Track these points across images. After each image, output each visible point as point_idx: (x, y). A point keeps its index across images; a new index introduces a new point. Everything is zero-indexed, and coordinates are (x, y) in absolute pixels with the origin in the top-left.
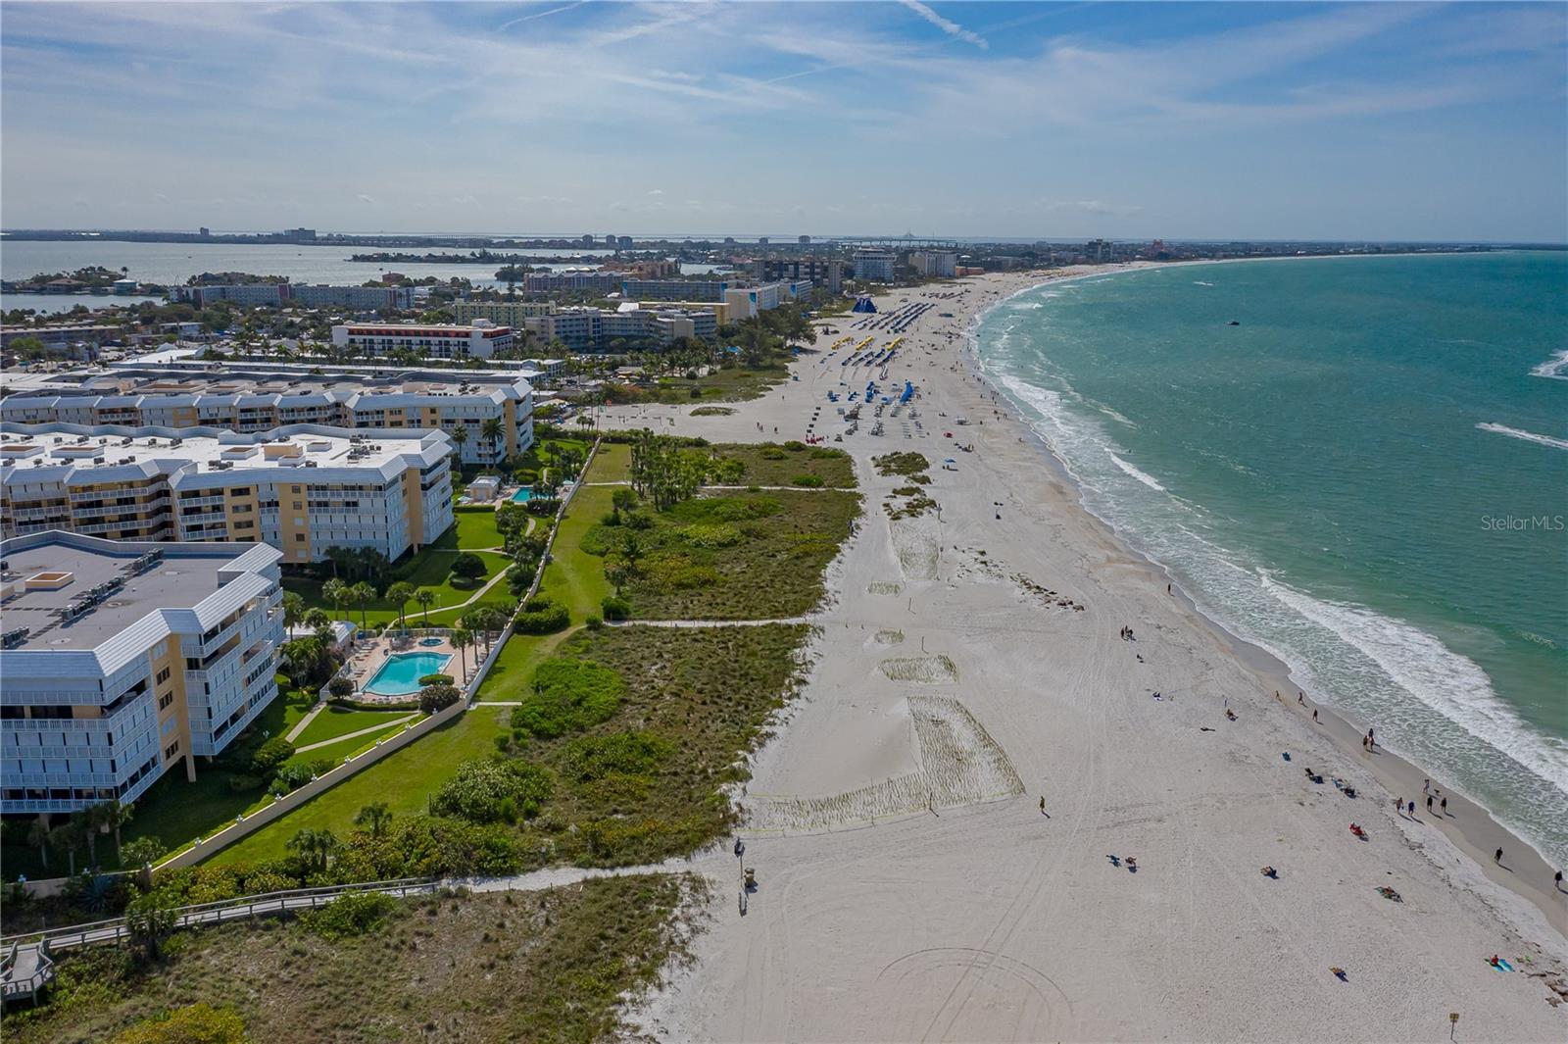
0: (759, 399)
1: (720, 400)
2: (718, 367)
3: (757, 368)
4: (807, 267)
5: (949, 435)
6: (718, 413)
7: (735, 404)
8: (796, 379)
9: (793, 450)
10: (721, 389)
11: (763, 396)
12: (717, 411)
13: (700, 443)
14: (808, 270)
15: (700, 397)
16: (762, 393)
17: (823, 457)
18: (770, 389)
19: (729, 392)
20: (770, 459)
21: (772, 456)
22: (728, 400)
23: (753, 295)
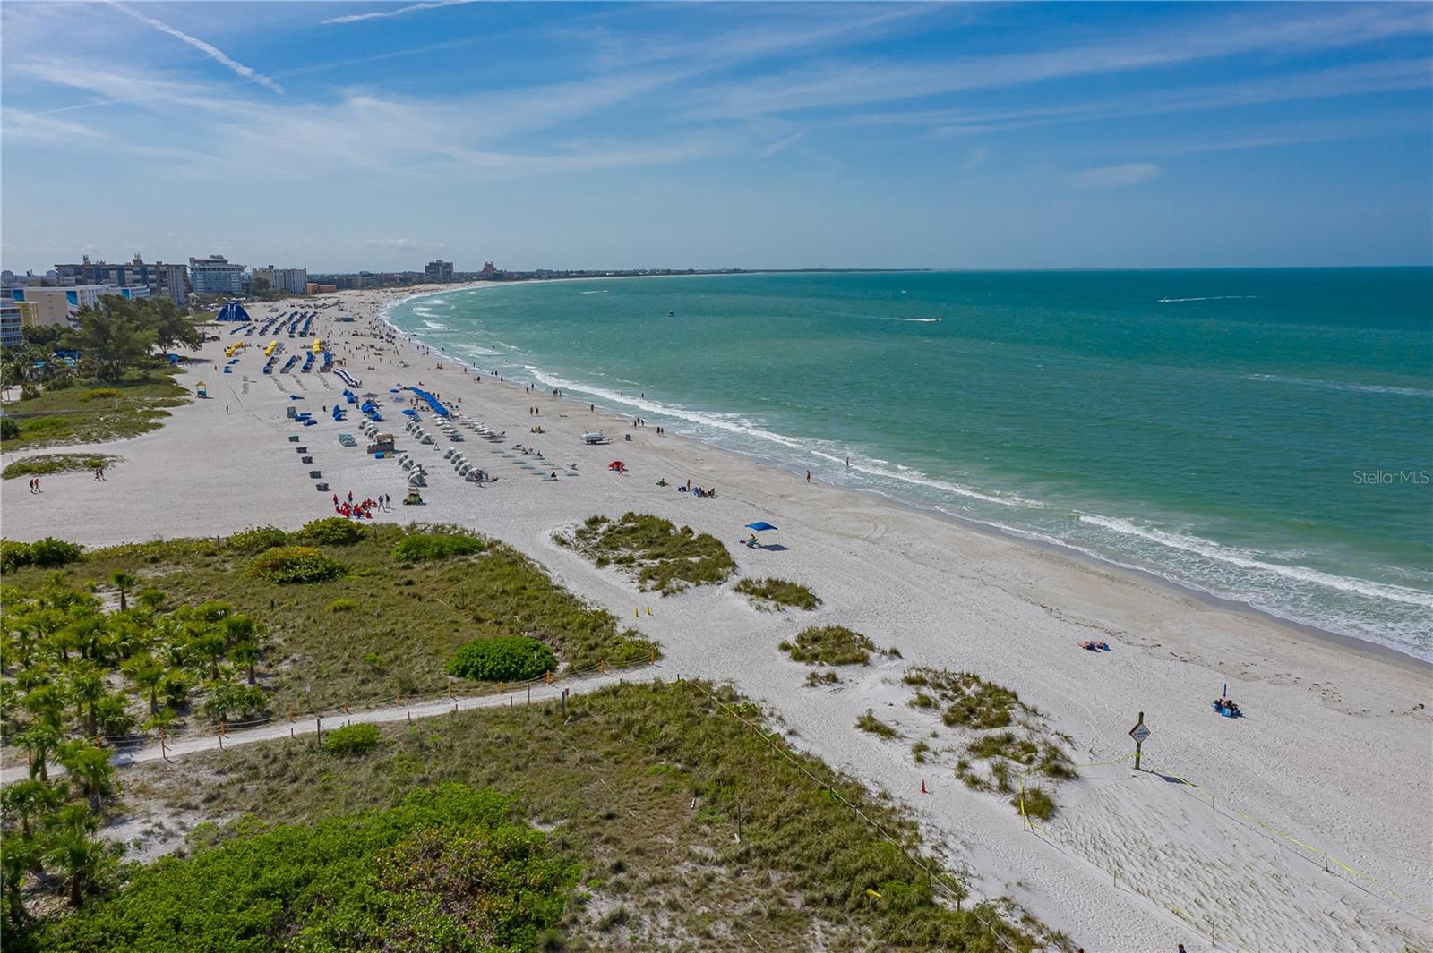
0: (152, 433)
1: (66, 438)
2: (40, 388)
3: (119, 383)
4: (135, 273)
5: (617, 466)
6: (74, 466)
7: (105, 444)
8: (202, 395)
9: (337, 543)
10: (63, 419)
11: (159, 426)
12: (69, 464)
13: (54, 556)
14: (139, 277)
15: (17, 437)
16: (152, 421)
17: (441, 556)
18: (169, 414)
19: (84, 422)
20: (298, 580)
21: (303, 572)
22: (86, 438)
23: (74, 293)
